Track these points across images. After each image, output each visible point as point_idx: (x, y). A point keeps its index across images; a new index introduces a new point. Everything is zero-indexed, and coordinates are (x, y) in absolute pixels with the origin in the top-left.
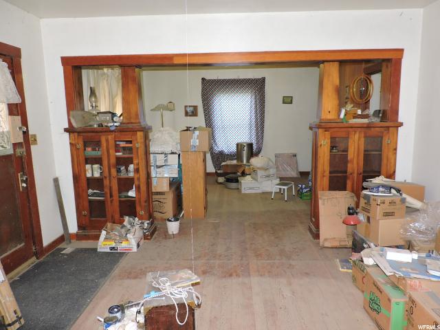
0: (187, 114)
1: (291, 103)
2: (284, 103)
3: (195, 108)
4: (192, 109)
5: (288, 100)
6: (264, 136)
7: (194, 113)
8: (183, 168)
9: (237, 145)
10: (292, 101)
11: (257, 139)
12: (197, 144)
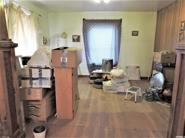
0: (74, 40)
1: (137, 35)
2: (133, 35)
3: (79, 37)
4: (76, 37)
5: (135, 34)
6: (120, 55)
7: (78, 40)
8: (56, 80)
9: (103, 60)
10: (138, 34)
11: (115, 56)
12: (66, 61)
